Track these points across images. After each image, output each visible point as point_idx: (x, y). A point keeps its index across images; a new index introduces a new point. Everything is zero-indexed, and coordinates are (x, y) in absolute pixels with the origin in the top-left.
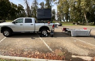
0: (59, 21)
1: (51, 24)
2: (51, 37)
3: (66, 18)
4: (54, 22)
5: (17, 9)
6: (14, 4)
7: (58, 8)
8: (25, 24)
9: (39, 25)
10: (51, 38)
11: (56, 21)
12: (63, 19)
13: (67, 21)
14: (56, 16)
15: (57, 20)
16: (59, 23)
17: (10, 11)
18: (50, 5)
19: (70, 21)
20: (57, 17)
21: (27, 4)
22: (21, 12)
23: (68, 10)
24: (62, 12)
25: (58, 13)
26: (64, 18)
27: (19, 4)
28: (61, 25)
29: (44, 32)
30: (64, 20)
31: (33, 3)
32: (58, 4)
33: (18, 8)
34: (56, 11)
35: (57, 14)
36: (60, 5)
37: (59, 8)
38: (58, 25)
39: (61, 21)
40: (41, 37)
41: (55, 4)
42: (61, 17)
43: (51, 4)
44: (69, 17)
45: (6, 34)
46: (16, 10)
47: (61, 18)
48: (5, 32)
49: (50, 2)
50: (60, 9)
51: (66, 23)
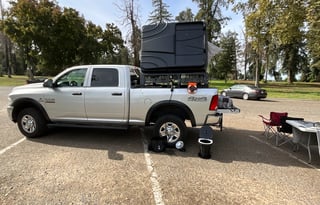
0: (252, 78)
1: (201, 92)
2: (200, 156)
3: (284, 65)
4: (233, 82)
5: (100, 40)
6: (94, 26)
7: (247, 26)
8: (89, 93)
9: (147, 98)
10: (200, 159)
11: (242, 77)
12: (274, 68)
13: (292, 79)
14: (240, 59)
15: (243, 73)
16: (252, 86)
17: (80, 47)
18: (217, 17)
19: (305, 79)
20: (246, 62)
21: (133, 21)
22: (111, 48)
23: (296, 28)
24: (268, 43)
25: (250, 44)
26: (279, 66)
27: (108, 25)
28: (259, 97)
29: (169, 129)
30: (276, 74)
31: (154, 14)
32: (249, 11)
33: (103, 37)
34: (241, 40)
35: (243, 50)
36: (259, 12)
37: (254, 24)
38: (246, 97)
39: (261, 77)
40: (152, 149)
41: (234, 10)
42: (264, 62)
43: (219, 11)
44: (305, 60)
45: (26, 128)
46: (98, 44)
47: (260, 64)
48: (24, 119)
49: (213, 8)
50: (260, 28)
51: (285, 86)
